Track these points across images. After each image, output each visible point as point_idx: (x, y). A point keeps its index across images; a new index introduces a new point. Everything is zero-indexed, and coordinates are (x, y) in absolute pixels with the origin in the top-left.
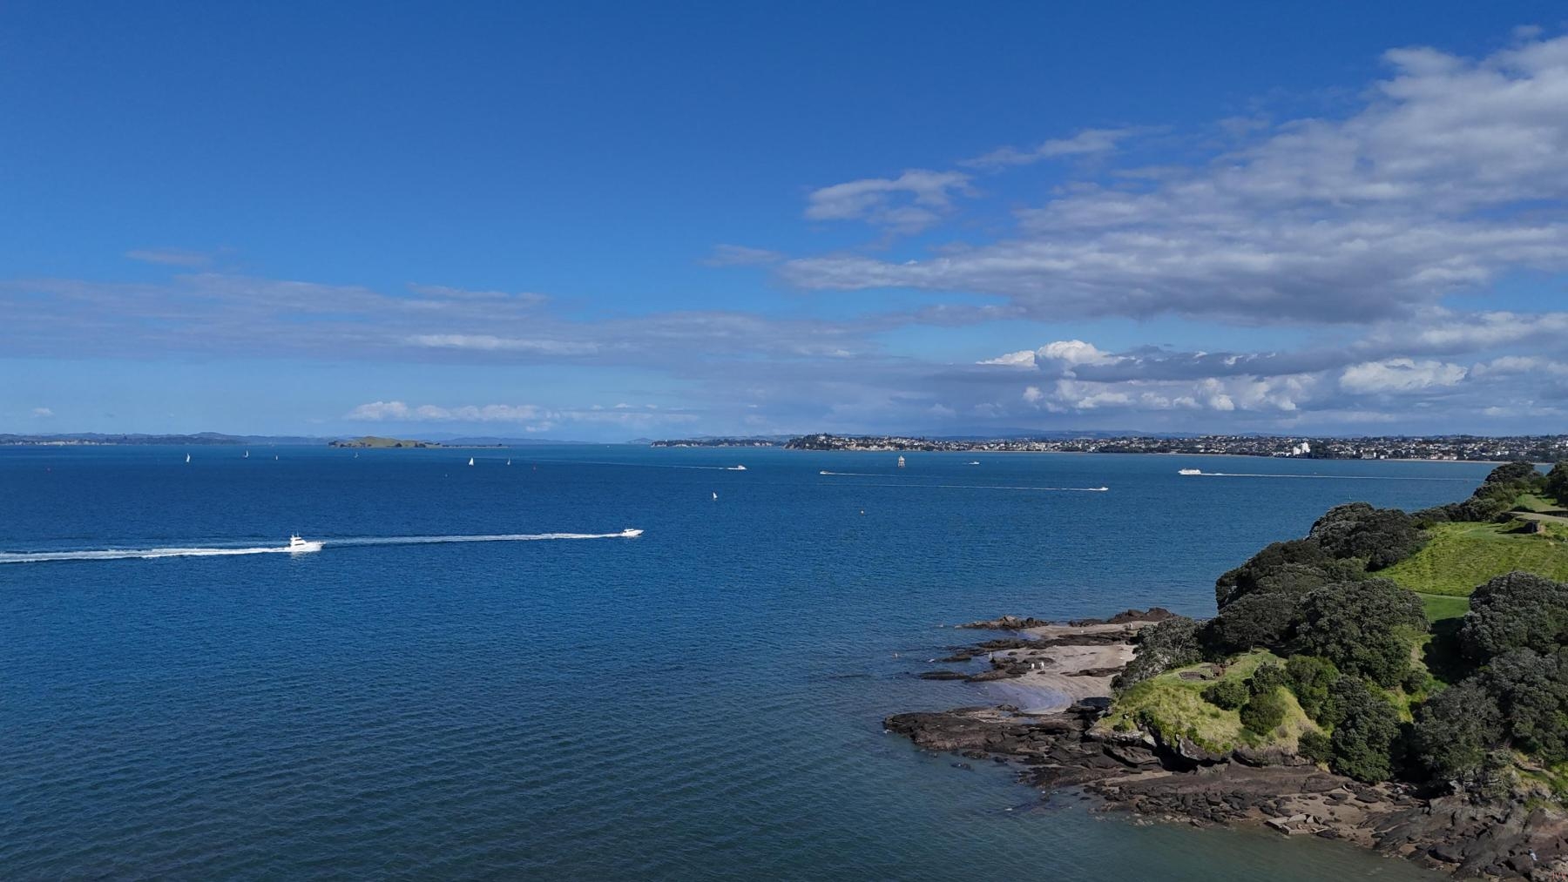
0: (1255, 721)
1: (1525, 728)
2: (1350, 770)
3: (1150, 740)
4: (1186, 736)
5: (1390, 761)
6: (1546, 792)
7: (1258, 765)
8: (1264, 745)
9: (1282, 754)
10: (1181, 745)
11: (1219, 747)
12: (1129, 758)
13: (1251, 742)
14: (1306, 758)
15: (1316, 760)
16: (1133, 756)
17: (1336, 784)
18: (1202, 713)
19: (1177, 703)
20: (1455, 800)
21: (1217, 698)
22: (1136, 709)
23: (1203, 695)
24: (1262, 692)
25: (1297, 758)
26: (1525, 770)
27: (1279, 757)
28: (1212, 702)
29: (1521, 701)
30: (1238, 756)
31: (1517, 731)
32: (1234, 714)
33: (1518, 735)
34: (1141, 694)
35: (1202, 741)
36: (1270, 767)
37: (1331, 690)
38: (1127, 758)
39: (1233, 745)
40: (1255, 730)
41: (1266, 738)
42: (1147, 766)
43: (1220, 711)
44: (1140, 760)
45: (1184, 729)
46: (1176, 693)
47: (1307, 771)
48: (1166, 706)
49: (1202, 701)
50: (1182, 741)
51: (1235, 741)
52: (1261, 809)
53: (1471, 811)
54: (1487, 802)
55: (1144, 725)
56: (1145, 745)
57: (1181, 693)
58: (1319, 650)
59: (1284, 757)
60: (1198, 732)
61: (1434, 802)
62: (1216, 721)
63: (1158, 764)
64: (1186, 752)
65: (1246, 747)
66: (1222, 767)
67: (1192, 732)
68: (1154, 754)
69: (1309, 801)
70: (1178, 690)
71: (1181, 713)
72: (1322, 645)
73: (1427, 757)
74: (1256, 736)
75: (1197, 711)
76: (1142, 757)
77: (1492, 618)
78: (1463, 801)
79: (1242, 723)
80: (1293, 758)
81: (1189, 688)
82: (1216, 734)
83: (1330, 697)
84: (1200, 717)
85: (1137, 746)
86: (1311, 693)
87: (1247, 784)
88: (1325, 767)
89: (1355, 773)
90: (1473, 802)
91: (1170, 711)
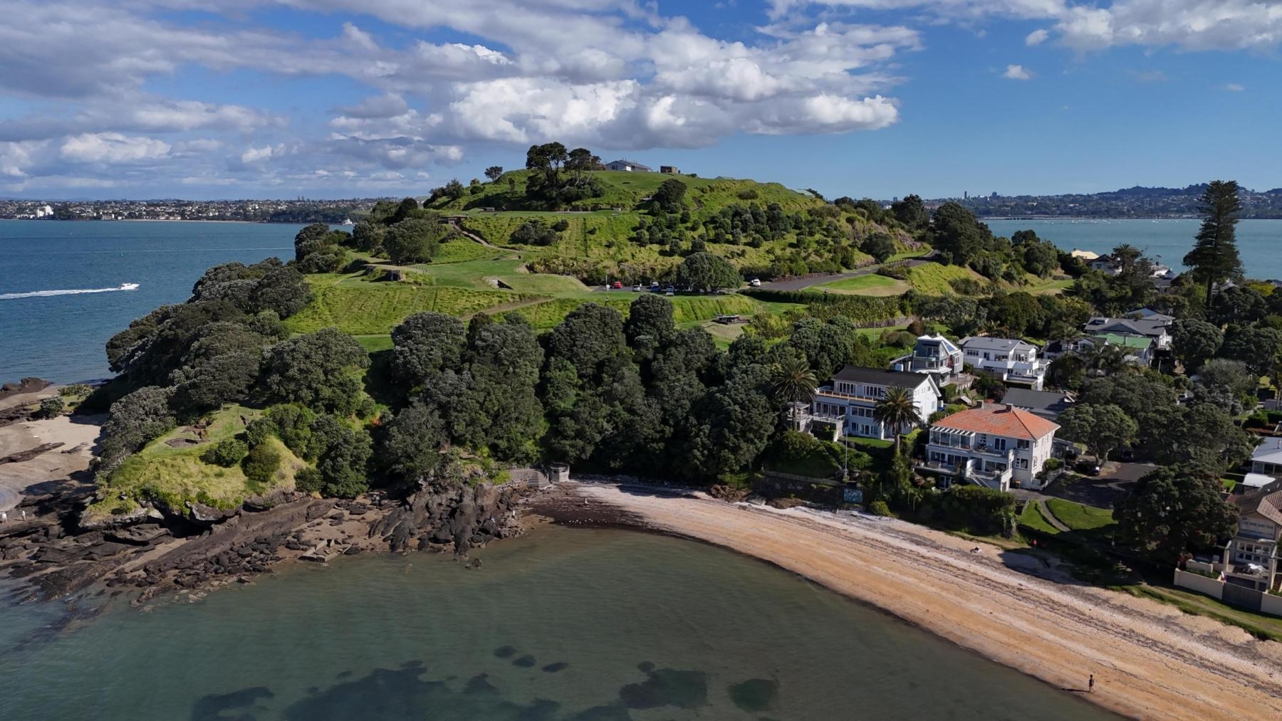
0: (258, 471)
1: (460, 428)
2: (338, 492)
3: (156, 514)
4: (196, 501)
5: (366, 476)
6: (480, 472)
7: (266, 509)
8: (269, 490)
9: (284, 494)
10: (194, 511)
11: (231, 502)
12: (136, 538)
13: (258, 490)
14: (302, 491)
15: (309, 491)
16: (140, 534)
17: (329, 507)
18: (207, 476)
19: (178, 472)
20: (425, 494)
21: (217, 458)
22: (134, 488)
23: (205, 459)
24: (258, 443)
25: (296, 493)
26: (465, 459)
27: (282, 497)
28: (213, 463)
29: (455, 409)
30: (248, 507)
31: (456, 431)
32: (236, 469)
33: (456, 435)
34: (133, 472)
35: (214, 502)
36: (276, 507)
37: (312, 429)
38: (134, 538)
39: (243, 498)
40: (259, 480)
41: (269, 483)
42: (158, 540)
43: (224, 470)
44: (149, 536)
45: (193, 495)
46: (174, 462)
47: (305, 503)
48: (167, 478)
49: (202, 465)
50: (194, 506)
51: (244, 494)
52: (287, 547)
53: (437, 499)
54: (446, 490)
55: (147, 501)
56: (150, 520)
57: (179, 461)
58: (292, 397)
59: (286, 496)
60: (209, 494)
61: (411, 499)
62: (221, 479)
63: (168, 534)
64: (201, 516)
65: (255, 495)
66: (235, 520)
67: (202, 497)
68: (162, 526)
69: (318, 528)
70: (175, 459)
71: (185, 480)
72: (295, 392)
73: (397, 466)
74: (261, 484)
75: (201, 475)
76: (151, 533)
77: (417, 349)
78: (430, 493)
79: (246, 475)
80: (293, 494)
81: (186, 454)
82: (225, 492)
83: (312, 435)
84: (205, 480)
85: (142, 523)
86: (297, 435)
87: (263, 529)
88: (317, 494)
89: (342, 492)
90: (436, 492)
91: (174, 482)
